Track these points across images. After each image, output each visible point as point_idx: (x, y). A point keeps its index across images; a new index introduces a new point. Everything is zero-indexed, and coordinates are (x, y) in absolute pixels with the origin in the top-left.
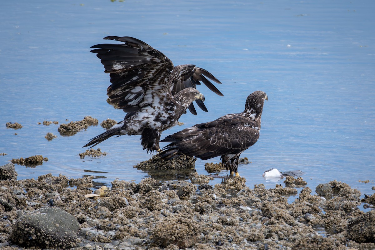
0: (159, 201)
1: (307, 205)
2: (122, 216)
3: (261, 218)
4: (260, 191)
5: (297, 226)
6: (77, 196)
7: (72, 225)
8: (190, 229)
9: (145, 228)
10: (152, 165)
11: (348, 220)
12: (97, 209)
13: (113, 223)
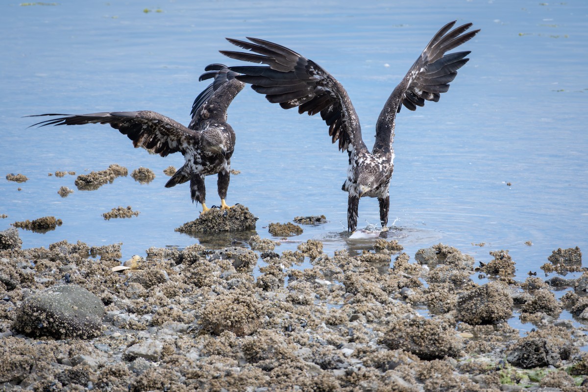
0: (210, 274)
1: (405, 277)
2: (161, 294)
3: (343, 295)
4: (342, 259)
5: (391, 305)
6: (101, 269)
7: (96, 307)
8: (251, 311)
9: (191, 310)
10: (200, 227)
11: (458, 296)
12: (128, 287)
13: (149, 304)
